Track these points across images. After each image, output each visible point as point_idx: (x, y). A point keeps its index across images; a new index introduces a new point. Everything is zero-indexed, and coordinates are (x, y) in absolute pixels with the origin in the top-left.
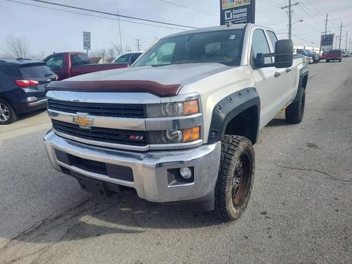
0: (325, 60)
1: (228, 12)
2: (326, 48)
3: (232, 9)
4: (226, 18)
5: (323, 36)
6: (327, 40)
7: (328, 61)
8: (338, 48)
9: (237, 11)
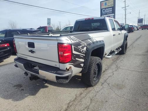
0: (141, 29)
1: (104, 9)
2: (140, 24)
3: (105, 8)
4: (103, 12)
5: (138, 19)
6: (140, 21)
7: (142, 29)
8: (146, 24)
9: (107, 9)
